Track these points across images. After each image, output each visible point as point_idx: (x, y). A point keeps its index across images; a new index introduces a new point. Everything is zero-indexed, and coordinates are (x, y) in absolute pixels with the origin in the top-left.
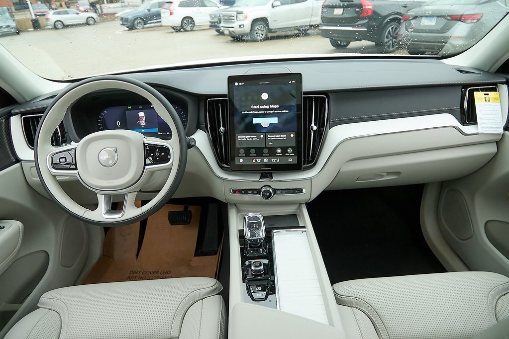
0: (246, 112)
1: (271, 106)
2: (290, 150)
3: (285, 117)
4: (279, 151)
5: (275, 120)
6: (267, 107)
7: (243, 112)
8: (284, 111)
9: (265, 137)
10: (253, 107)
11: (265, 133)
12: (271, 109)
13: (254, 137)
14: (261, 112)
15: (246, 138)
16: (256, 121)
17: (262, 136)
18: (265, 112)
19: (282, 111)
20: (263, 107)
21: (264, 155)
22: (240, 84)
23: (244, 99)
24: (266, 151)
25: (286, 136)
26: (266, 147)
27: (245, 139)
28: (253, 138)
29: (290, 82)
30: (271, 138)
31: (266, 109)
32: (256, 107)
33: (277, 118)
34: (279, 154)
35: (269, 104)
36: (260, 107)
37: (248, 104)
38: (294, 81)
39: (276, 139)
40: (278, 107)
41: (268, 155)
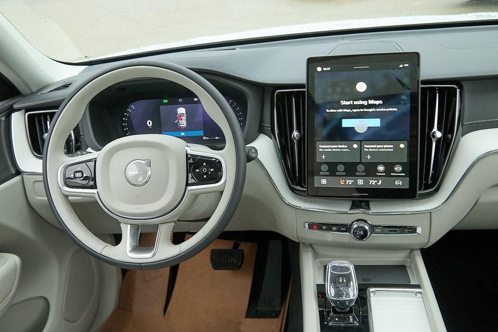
0: (331, 111)
1: (371, 102)
2: (398, 168)
3: (389, 118)
4: (381, 168)
5: (376, 123)
6: (365, 103)
7: (328, 111)
8: (391, 109)
9: (361, 147)
10: (344, 103)
11: (361, 141)
12: (370, 106)
13: (343, 146)
14: (355, 111)
15: (331, 148)
16: (346, 123)
17: (355, 146)
18: (362, 110)
19: (388, 110)
20: (358, 103)
21: (357, 174)
22: (325, 69)
23: (329, 90)
24: (361, 168)
25: (392, 146)
26: (361, 163)
27: (330, 150)
28: (341, 148)
29: (401, 66)
30: (369, 148)
31: (362, 106)
32: (348, 103)
33: (379, 120)
34: (381, 173)
35: (367, 99)
36: (353, 103)
37: (336, 98)
38: (407, 65)
39: (377, 150)
40: (382, 103)
41: (364, 174)
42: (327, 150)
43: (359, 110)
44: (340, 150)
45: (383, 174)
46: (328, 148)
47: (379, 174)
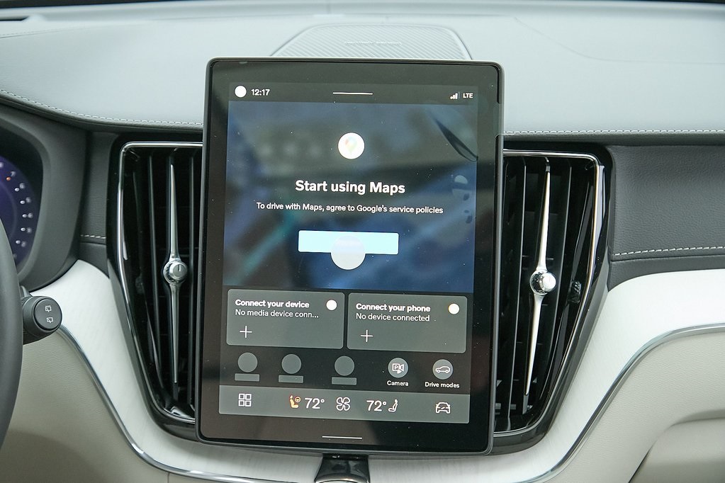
0: (270, 206)
1: (375, 187)
2: (443, 369)
4: (398, 368)
5: (387, 244)
6: (361, 189)
7: (261, 205)
8: (427, 210)
9: (346, 308)
10: (301, 185)
11: (347, 292)
12: (371, 198)
13: (300, 305)
14: (332, 209)
15: (266, 309)
16: (310, 242)
17: (332, 305)
18: (351, 208)
19: (420, 210)
20: (342, 188)
21: (335, 381)
22: (256, 92)
23: (267, 150)
24: (345, 365)
25: (428, 309)
26: (345, 351)
27: (262, 313)
28: (291, 309)
29: (455, 97)
30: (367, 312)
31: (352, 197)
32: (314, 187)
33: (396, 236)
34: (400, 380)
35: (365, 177)
36: (328, 187)
37: (284, 170)
38: (471, 95)
39: (388, 318)
40: (404, 191)
41: (354, 381)
42: (255, 313)
43: (344, 208)
44: (291, 314)
45: (402, 384)
46: (258, 309)
47: (393, 384)
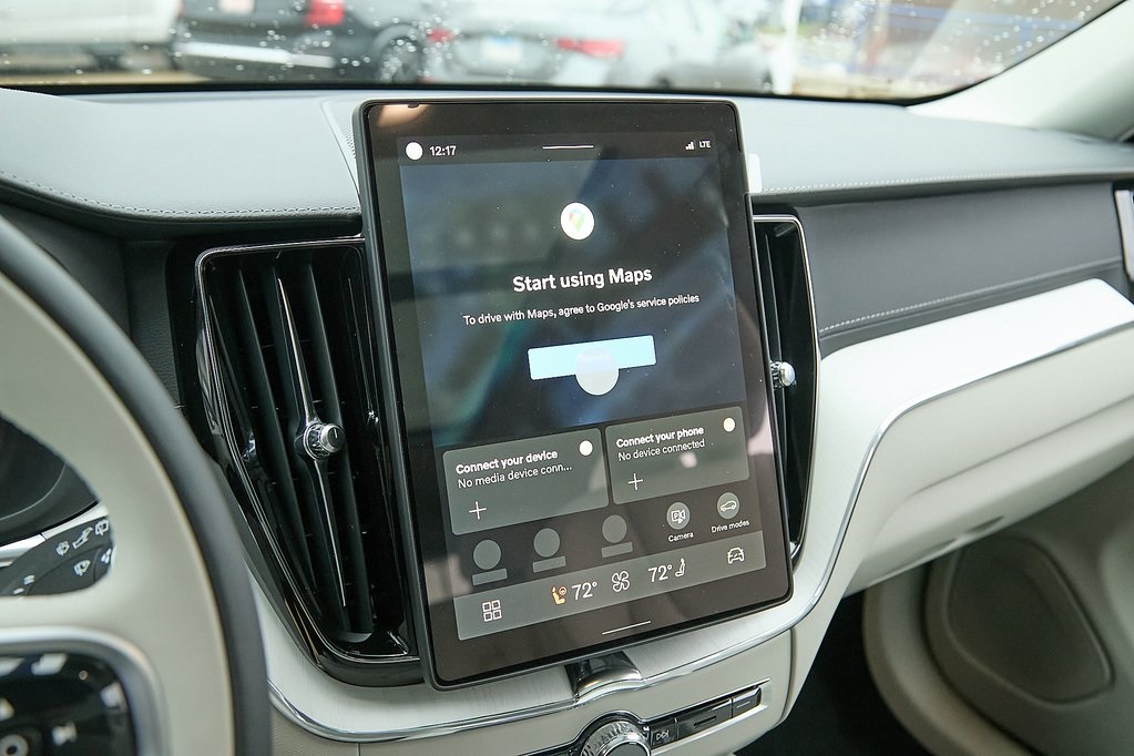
0: (483, 319)
1: (617, 276)
2: (728, 505)
3: (683, 331)
4: (678, 516)
5: (639, 351)
6: (598, 281)
7: (469, 320)
8: (680, 300)
9: (604, 447)
10: (522, 284)
11: (602, 426)
12: (616, 292)
13: (544, 455)
14: (566, 312)
15: (500, 471)
16: (545, 363)
17: (586, 448)
18: (590, 309)
19: (672, 301)
20: (574, 281)
21: (606, 552)
22: (437, 151)
23: (465, 237)
24: (615, 527)
25: (701, 431)
26: (612, 509)
27: (495, 479)
28: (538, 465)
29: (691, 147)
30: (631, 449)
31: (589, 294)
32: (538, 285)
33: (650, 339)
34: (682, 532)
35: (601, 266)
36: (557, 283)
37: (494, 260)
38: (707, 144)
39: (658, 451)
40: (650, 277)
41: (628, 547)
42: (488, 480)
43: (580, 310)
44: (535, 472)
45: (686, 536)
46: (489, 473)
47: (676, 539)
